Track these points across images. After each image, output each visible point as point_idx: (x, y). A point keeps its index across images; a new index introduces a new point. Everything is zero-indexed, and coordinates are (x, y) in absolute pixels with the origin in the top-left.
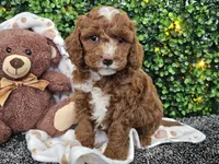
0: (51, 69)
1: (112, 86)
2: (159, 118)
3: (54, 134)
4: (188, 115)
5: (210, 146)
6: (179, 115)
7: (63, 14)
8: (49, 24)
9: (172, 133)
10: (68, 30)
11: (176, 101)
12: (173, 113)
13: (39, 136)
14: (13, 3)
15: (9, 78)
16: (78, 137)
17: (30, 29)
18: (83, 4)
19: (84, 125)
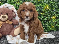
0: (13, 19)
1: (30, 23)
2: (42, 32)
3: (14, 36)
4: (50, 31)
5: (56, 39)
6: (48, 31)
7: (16, 4)
8: (13, 7)
9: (46, 36)
10: (18, 8)
11: (47, 27)
12: (46, 30)
13: (10, 37)
14: (3, 1)
15: (2, 21)
16: (21, 37)
17: (8, 8)
18: (22, 1)
19: (22, 34)
